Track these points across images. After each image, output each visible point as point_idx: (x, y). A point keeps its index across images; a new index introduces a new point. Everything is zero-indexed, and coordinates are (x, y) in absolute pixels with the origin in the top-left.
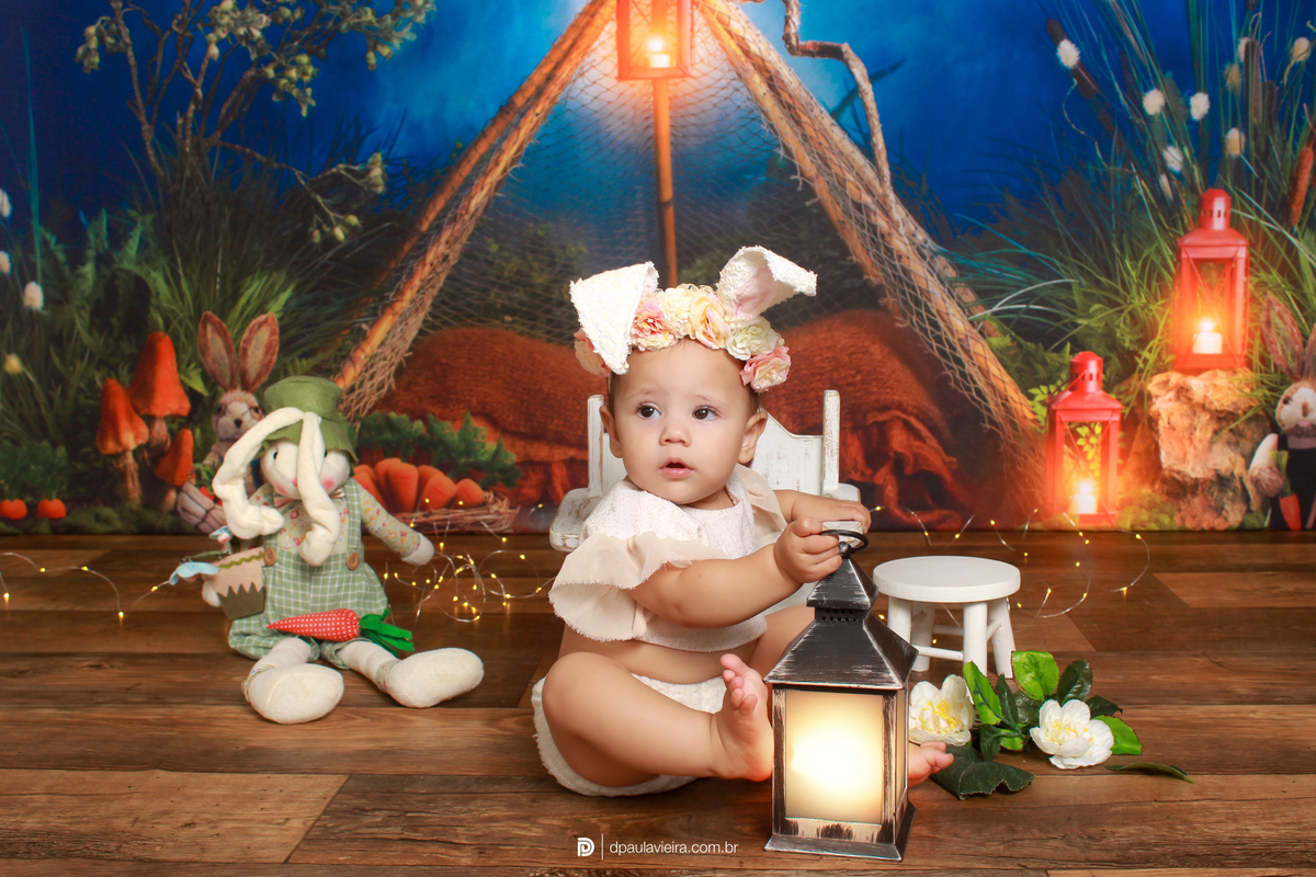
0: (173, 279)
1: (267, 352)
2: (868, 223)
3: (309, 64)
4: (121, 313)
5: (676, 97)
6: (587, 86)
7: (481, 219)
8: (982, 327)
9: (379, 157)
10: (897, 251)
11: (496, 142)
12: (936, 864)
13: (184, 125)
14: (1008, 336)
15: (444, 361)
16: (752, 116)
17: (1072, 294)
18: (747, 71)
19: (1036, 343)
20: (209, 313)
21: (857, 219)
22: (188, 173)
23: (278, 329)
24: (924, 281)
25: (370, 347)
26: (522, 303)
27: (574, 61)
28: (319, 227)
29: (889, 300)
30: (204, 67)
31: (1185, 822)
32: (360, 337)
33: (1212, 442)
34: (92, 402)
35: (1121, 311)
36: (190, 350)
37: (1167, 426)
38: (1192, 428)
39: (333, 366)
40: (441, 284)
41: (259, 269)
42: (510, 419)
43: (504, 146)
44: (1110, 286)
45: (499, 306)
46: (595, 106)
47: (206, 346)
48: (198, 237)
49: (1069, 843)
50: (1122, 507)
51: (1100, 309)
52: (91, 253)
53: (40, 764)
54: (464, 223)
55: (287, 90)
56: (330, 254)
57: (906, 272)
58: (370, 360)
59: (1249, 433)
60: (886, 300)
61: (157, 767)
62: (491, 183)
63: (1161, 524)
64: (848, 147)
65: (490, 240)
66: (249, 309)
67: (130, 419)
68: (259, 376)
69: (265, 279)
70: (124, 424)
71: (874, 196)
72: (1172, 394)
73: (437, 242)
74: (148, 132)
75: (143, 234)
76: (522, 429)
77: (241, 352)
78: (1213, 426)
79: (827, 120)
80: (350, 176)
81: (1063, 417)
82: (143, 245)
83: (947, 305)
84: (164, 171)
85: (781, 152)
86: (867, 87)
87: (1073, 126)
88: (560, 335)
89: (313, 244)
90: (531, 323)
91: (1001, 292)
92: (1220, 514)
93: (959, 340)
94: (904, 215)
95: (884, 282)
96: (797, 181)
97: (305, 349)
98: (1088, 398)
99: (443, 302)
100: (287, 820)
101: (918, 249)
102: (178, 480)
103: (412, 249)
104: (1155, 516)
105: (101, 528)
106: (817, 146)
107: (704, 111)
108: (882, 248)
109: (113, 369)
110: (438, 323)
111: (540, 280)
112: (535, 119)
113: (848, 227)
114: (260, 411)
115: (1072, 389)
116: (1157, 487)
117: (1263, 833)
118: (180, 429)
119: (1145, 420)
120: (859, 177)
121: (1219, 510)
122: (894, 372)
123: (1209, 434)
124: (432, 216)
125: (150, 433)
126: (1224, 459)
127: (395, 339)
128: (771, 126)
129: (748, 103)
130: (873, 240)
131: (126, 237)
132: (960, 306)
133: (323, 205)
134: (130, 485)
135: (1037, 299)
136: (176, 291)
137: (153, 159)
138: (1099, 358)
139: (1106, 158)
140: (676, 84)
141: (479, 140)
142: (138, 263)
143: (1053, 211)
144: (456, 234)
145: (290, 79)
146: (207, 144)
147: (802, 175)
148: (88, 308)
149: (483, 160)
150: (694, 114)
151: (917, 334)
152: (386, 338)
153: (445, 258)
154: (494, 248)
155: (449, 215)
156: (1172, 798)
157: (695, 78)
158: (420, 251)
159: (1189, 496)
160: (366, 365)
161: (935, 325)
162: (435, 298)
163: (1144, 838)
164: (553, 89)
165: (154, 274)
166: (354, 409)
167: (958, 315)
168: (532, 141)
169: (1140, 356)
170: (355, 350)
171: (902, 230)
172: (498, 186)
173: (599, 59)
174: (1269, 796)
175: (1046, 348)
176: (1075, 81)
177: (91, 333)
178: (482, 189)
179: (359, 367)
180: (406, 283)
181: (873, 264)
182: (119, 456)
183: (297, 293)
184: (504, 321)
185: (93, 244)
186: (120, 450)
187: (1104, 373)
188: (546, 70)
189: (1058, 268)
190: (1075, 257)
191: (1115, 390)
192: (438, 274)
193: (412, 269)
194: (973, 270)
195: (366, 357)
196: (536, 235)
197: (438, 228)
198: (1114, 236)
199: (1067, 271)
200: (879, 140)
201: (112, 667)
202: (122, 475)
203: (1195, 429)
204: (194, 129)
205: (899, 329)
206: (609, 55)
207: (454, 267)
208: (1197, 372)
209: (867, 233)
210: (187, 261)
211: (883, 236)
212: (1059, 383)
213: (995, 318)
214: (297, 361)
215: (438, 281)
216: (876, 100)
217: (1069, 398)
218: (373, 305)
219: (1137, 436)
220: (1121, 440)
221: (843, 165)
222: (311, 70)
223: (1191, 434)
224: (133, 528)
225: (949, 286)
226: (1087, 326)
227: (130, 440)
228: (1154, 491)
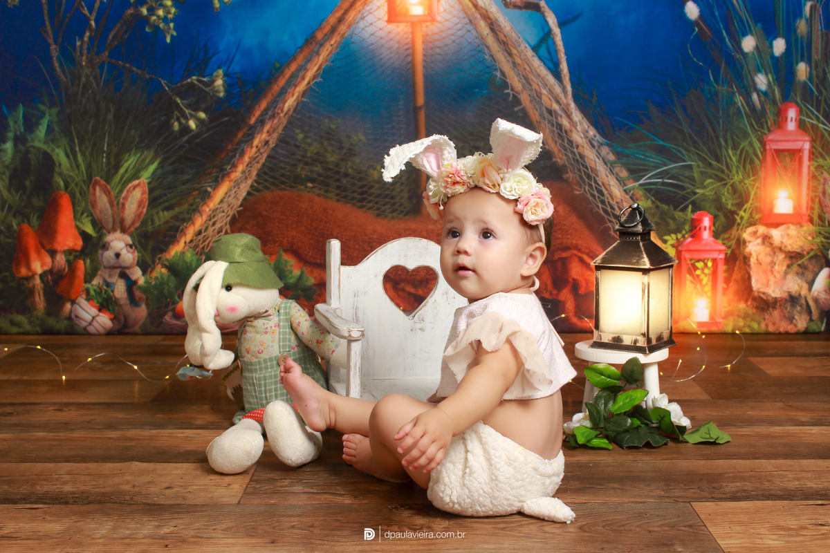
0: (71, 154)
1: (139, 206)
2: (557, 123)
3: (172, 6)
4: (32, 178)
5: (427, 35)
6: (366, 27)
7: (292, 116)
8: (632, 194)
9: (221, 72)
10: (576, 142)
11: (303, 64)
12: (626, 500)
13: (81, 46)
14: (649, 200)
15: (265, 213)
16: (479, 49)
17: (693, 172)
18: (476, 18)
19: (668, 205)
20: (98, 178)
21: (549, 121)
22: (84, 80)
23: (147, 190)
24: (593, 163)
25: (213, 203)
26: (319, 175)
27: (358, 9)
28: (178, 120)
29: (570, 175)
30: (97, 6)
31: (769, 481)
32: (206, 196)
33: (786, 273)
34: (10, 240)
35: (726, 184)
36: (83, 204)
37: (756, 262)
38: (773, 264)
39: (187, 216)
40: (263, 161)
41: (134, 148)
42: (310, 254)
43: (308, 66)
44: (719, 167)
45: (303, 176)
46: (372, 40)
47: (95, 201)
48: (91, 125)
49: (702, 490)
50: (725, 317)
51: (711, 183)
52: (11, 135)
53: (56, 460)
54: (280, 118)
55: (156, 24)
56: (185, 139)
57: (582, 156)
58: (213, 212)
59: (811, 267)
60: (568, 175)
61: (133, 460)
62: (299, 92)
63: (753, 328)
64: (544, 71)
65: (298, 131)
66: (127, 176)
67: (38, 252)
68: (133, 223)
69: (138, 155)
70: (33, 255)
71: (560, 105)
72: (759, 241)
73: (261, 131)
74: (54, 50)
75: (49, 121)
76: (318, 261)
77: (120, 206)
78: (787, 262)
79: (530, 53)
80: (200, 85)
81: (687, 256)
82: (50, 130)
83: (609, 179)
84: (66, 77)
85: (498, 74)
86: (557, 31)
87: (695, 60)
88: (345, 197)
89: (173, 131)
90: (326, 188)
91: (645, 170)
92: (792, 322)
93: (617, 203)
94: (581, 118)
95: (567, 163)
96: (508, 94)
97: (166, 204)
98: (703, 242)
99: (265, 173)
100: (229, 485)
101: (590, 141)
102: (73, 296)
103: (243, 136)
104: (748, 323)
105: (14, 330)
106: (522, 70)
107: (446, 45)
108: (566, 140)
109: (26, 217)
110: (261, 187)
111: (332, 159)
112: (330, 48)
113: (543, 125)
114: (134, 247)
115: (692, 237)
116: (749, 303)
117: (814, 486)
118: (75, 260)
119: (741, 258)
120: (551, 92)
121: (791, 319)
122: (572, 224)
123: (784, 268)
124: (257, 114)
125: (53, 262)
126: (794, 284)
127: (230, 199)
128: (492, 56)
129: (476, 40)
130: (559, 134)
131: (37, 124)
132: (617, 180)
133: (181, 104)
134: (37, 299)
135: (669, 176)
136: (73, 161)
137: (58, 69)
138: (710, 216)
139: (716, 81)
140: (427, 26)
141: (291, 62)
142: (45, 143)
143: (681, 117)
144: (274, 126)
145: (158, 17)
146: (98, 60)
147: (512, 90)
148: (7, 174)
149: (294, 76)
150: (439, 47)
151: (588, 199)
152: (224, 198)
153: (267, 143)
154: (300, 136)
155: (270, 113)
156: (761, 470)
157: (440, 22)
158: (249, 137)
159: (771, 309)
160: (210, 216)
161: (601, 193)
162: (259, 170)
163: (745, 488)
164: (343, 28)
165: (57, 150)
166: (201, 246)
167: (616, 186)
168: (328, 63)
169: (738, 215)
170: (202, 206)
171: (579, 128)
172: (304, 93)
173: (374, 8)
174: (818, 469)
175: (675, 208)
176: (696, 29)
177: (9, 191)
178: (293, 95)
179: (205, 217)
180: (238, 160)
181: (559, 151)
182: (29, 278)
183: (161, 165)
184: (306, 187)
185: (12, 128)
186: (30, 274)
187: (714, 225)
188: (338, 15)
189: (683, 155)
190: (695, 147)
191: (721, 237)
192: (261, 154)
193: (243, 150)
194: (627, 156)
195: (210, 210)
196: (330, 128)
197: (261, 122)
198: (721, 133)
199: (690, 157)
200: (564, 67)
201: (70, 410)
202: (32, 291)
203: (775, 264)
204: (88, 49)
205: (577, 195)
206: (381, 5)
207: (273, 149)
208: (776, 225)
209: (556, 130)
210: (81, 142)
211: (566, 132)
212: (684, 232)
213: (641, 188)
214: (161, 213)
215: (261, 158)
216: (563, 40)
217: (690, 243)
218: (215, 174)
219: (736, 268)
220: (725, 272)
221: (540, 84)
222: (173, 10)
223: (772, 267)
224: (38, 329)
225: (610, 166)
226: (703, 194)
227: (38, 267)
228: (747, 306)
